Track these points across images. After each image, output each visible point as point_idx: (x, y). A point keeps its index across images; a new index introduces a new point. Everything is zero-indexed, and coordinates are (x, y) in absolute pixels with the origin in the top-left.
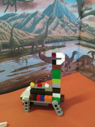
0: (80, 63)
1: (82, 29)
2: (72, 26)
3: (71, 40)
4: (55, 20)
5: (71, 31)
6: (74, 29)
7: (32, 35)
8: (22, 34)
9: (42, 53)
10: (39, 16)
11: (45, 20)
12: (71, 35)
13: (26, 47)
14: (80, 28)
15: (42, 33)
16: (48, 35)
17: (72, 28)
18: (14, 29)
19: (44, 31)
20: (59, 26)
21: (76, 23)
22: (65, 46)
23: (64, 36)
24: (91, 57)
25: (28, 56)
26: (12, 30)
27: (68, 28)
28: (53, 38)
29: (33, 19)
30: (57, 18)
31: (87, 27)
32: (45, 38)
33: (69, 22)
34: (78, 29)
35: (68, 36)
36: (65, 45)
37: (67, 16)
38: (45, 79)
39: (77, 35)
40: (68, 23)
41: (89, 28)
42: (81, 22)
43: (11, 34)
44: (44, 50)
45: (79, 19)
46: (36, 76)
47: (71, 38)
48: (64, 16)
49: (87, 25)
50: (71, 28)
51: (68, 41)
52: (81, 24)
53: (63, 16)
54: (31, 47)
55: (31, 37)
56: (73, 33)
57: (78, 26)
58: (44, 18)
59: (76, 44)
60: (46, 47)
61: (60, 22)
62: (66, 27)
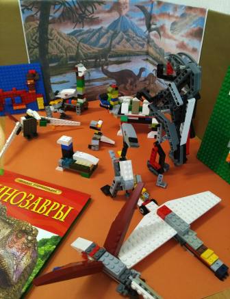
1: (150, 43)
2: (139, 40)
3: (138, 55)
4: (120, 34)
5: (137, 45)
6: (141, 43)
7: (96, 49)
9: (105, 67)
10: (103, 31)
12: (137, 50)
13: (89, 60)
14: (148, 42)
16: (112, 50)
18: (81, 44)
19: (108, 45)
22: (130, 61)
24: (155, 75)
25: (91, 69)
26: (78, 44)
29: (98, 34)
30: (121, 32)
31: (153, 43)
34: (145, 43)
35: (133, 50)
37: (133, 30)
39: (145, 49)
42: (149, 35)
44: (107, 65)
45: (147, 33)
47: (137, 53)
48: (130, 30)
49: (153, 41)
50: (137, 43)
52: (149, 38)
54: (94, 60)
55: (94, 51)
56: (140, 47)
57: (146, 40)
58: (109, 33)
60: (110, 61)
61: (125, 36)
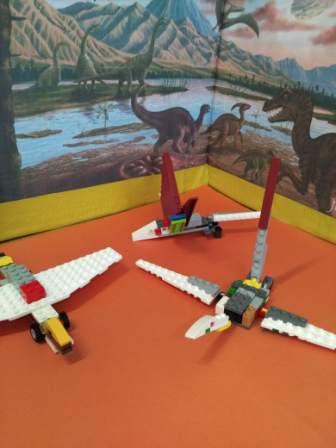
0: (215, 135)
1: (222, 53)
2: (202, 45)
3: (200, 77)
4: (170, 27)
5: (199, 54)
7: (122, 56)
8: (102, 51)
9: (139, 100)
10: (138, 14)
11: (149, 24)
12: (199, 66)
14: (218, 51)
15: (141, 53)
16: (154, 60)
17: (203, 49)
18: (89, 38)
19: (146, 48)
20: (177, 40)
21: (210, 38)
22: (186, 90)
23: (186, 66)
24: (238, 116)
26: (84, 39)
27: (194, 47)
28: (162, 67)
29: (126, 19)
30: (172, 22)
31: (233, 50)
32: (147, 66)
33: (196, 34)
34: (213, 52)
35: (192, 65)
36: (186, 86)
37: (194, 21)
38: (141, 164)
39: (212, 66)
40: (194, 37)
41: (237, 51)
42: (220, 37)
43: (82, 48)
44: (143, 94)
45: (217, 30)
46: (123, 156)
48: (188, 20)
49: (233, 45)
50: (199, 50)
51: (193, 77)
52: (220, 42)
53: (185, 19)
54: (117, 82)
55: (119, 59)
56: (205, 61)
57: (215, 45)
58: (149, 21)
59: (209, 88)
60: (148, 86)
61: (179, 33)
62: (191, 44)
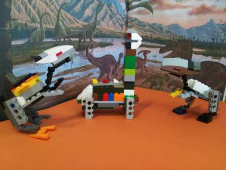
1: (129, 24)
2: (119, 19)
3: (118, 37)
4: (104, 8)
6: (121, 23)
12: (118, 31)
16: (97, 27)
19: (93, 19)
20: (108, 16)
21: (123, 16)
22: (112, 45)
23: (112, 31)
26: (59, 11)
28: (101, 31)
30: (105, 5)
31: (136, 22)
33: (116, 12)
34: (124, 24)
37: (116, 6)
39: (123, 31)
40: (116, 15)
44: (92, 47)
45: (125, 12)
47: (118, 34)
48: (113, 5)
50: (118, 22)
51: (116, 37)
52: (127, 18)
61: (109, 12)
62: (114, 19)
